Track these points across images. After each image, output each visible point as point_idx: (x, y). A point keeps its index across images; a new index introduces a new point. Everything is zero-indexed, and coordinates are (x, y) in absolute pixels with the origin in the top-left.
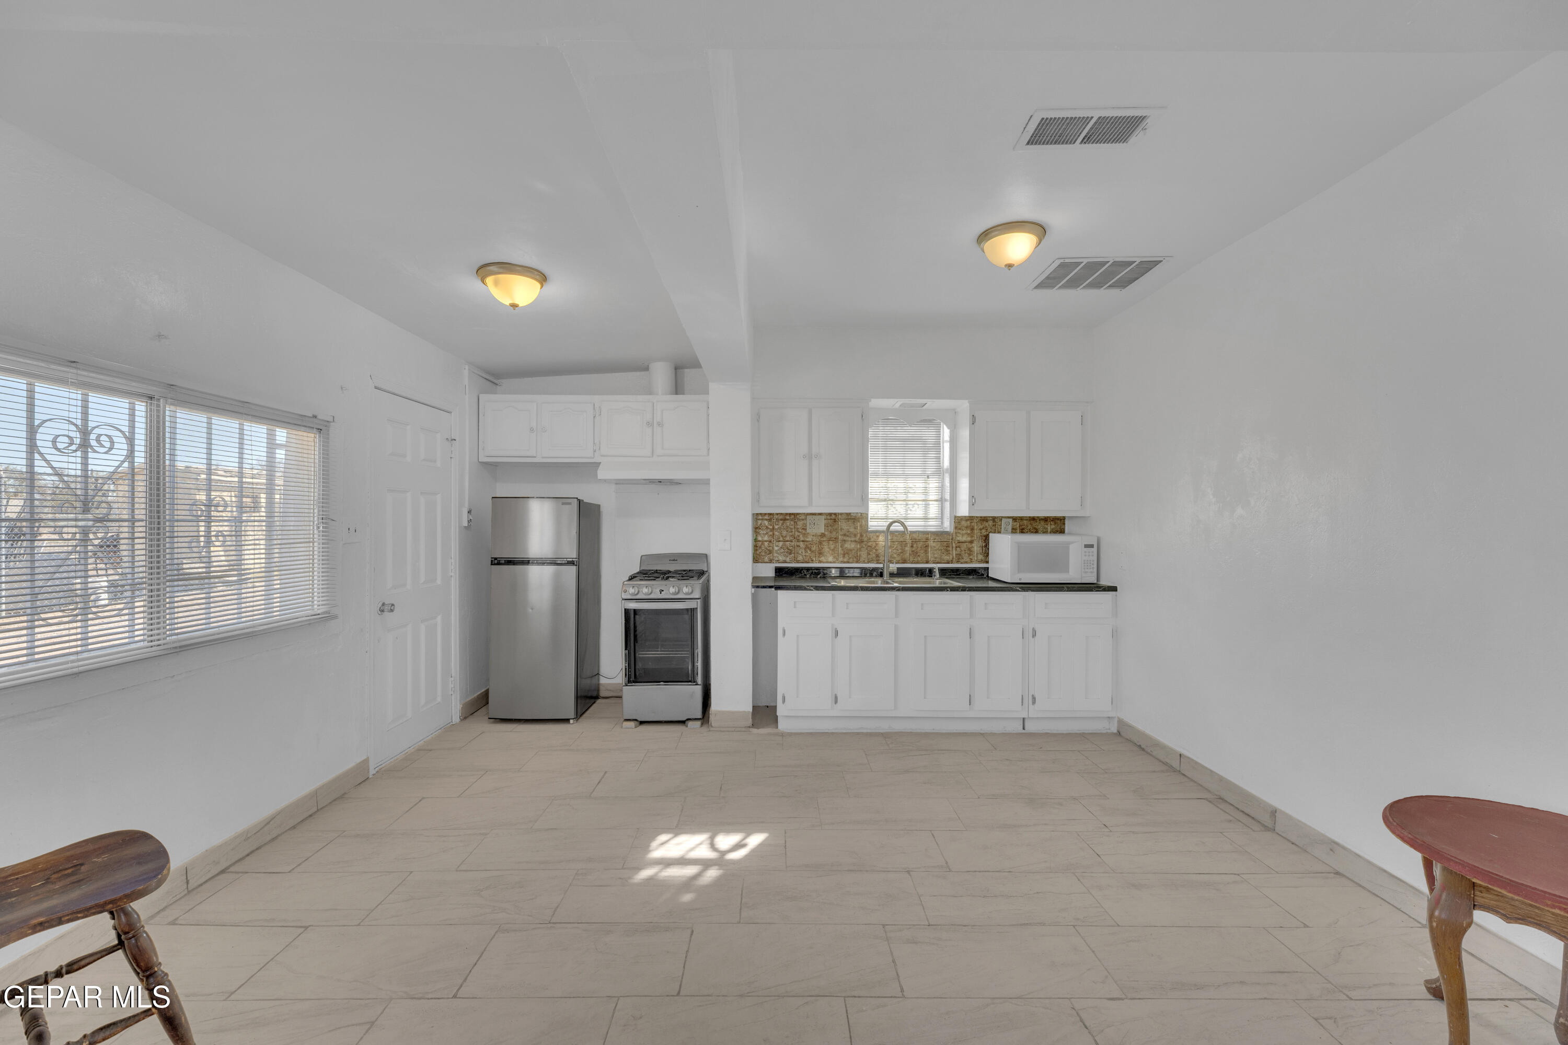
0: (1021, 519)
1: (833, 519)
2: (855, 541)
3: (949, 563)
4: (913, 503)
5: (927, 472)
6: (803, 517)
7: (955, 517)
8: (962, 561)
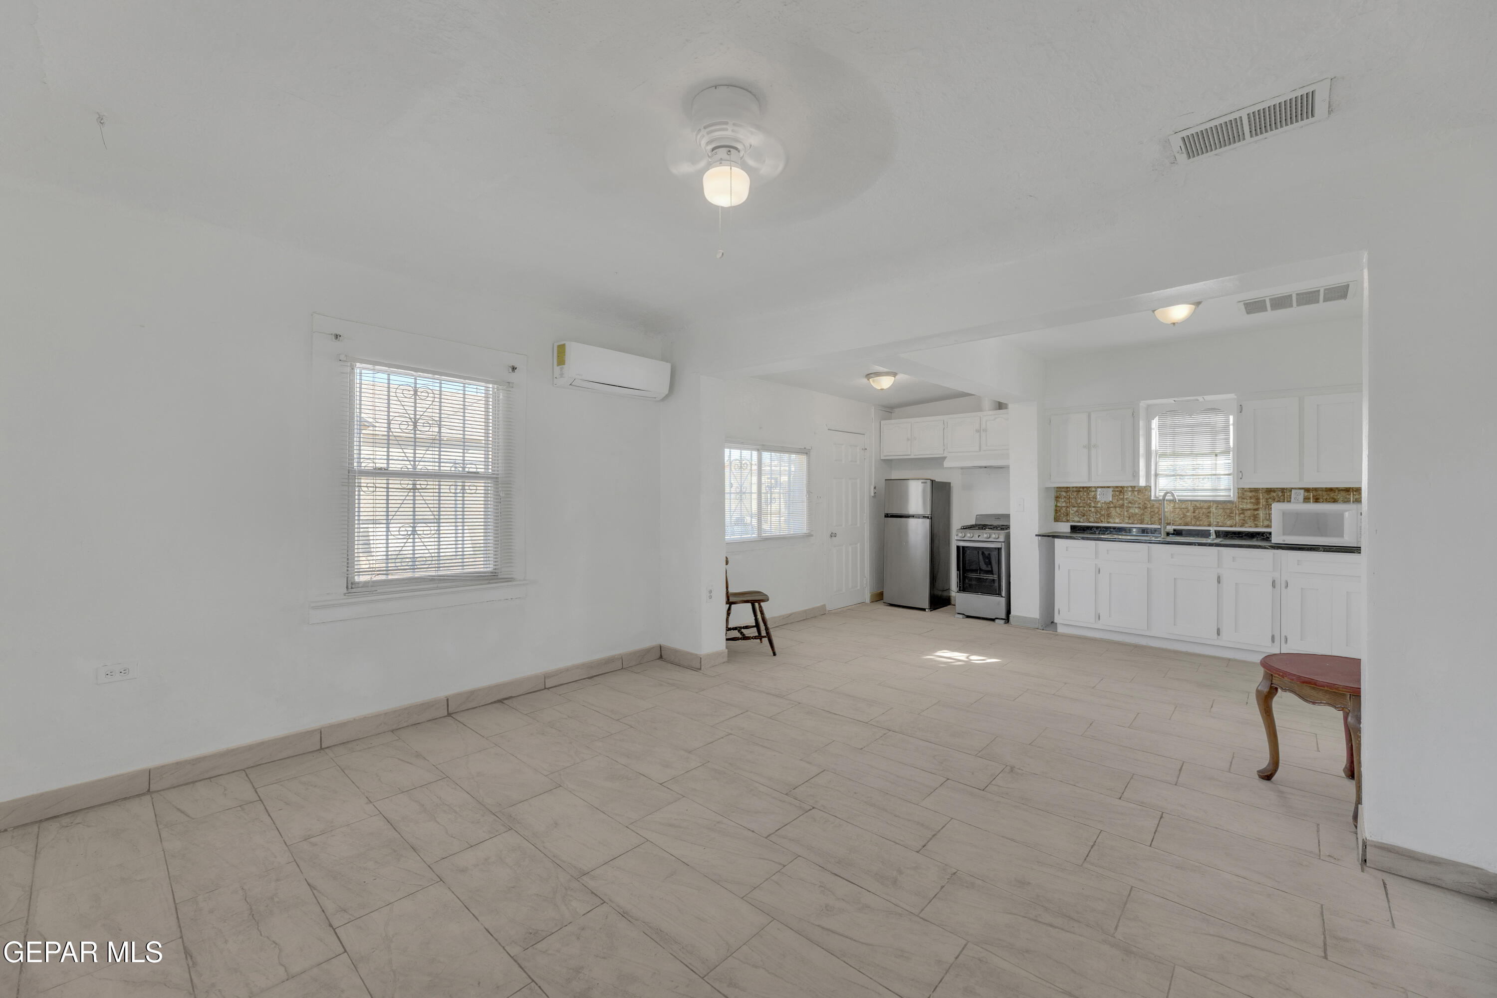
0: (1316, 489)
1: (1120, 490)
2: (1140, 508)
3: (1231, 527)
4: (1203, 477)
5: (1215, 451)
6: (1093, 489)
7: (1240, 489)
8: (1246, 525)
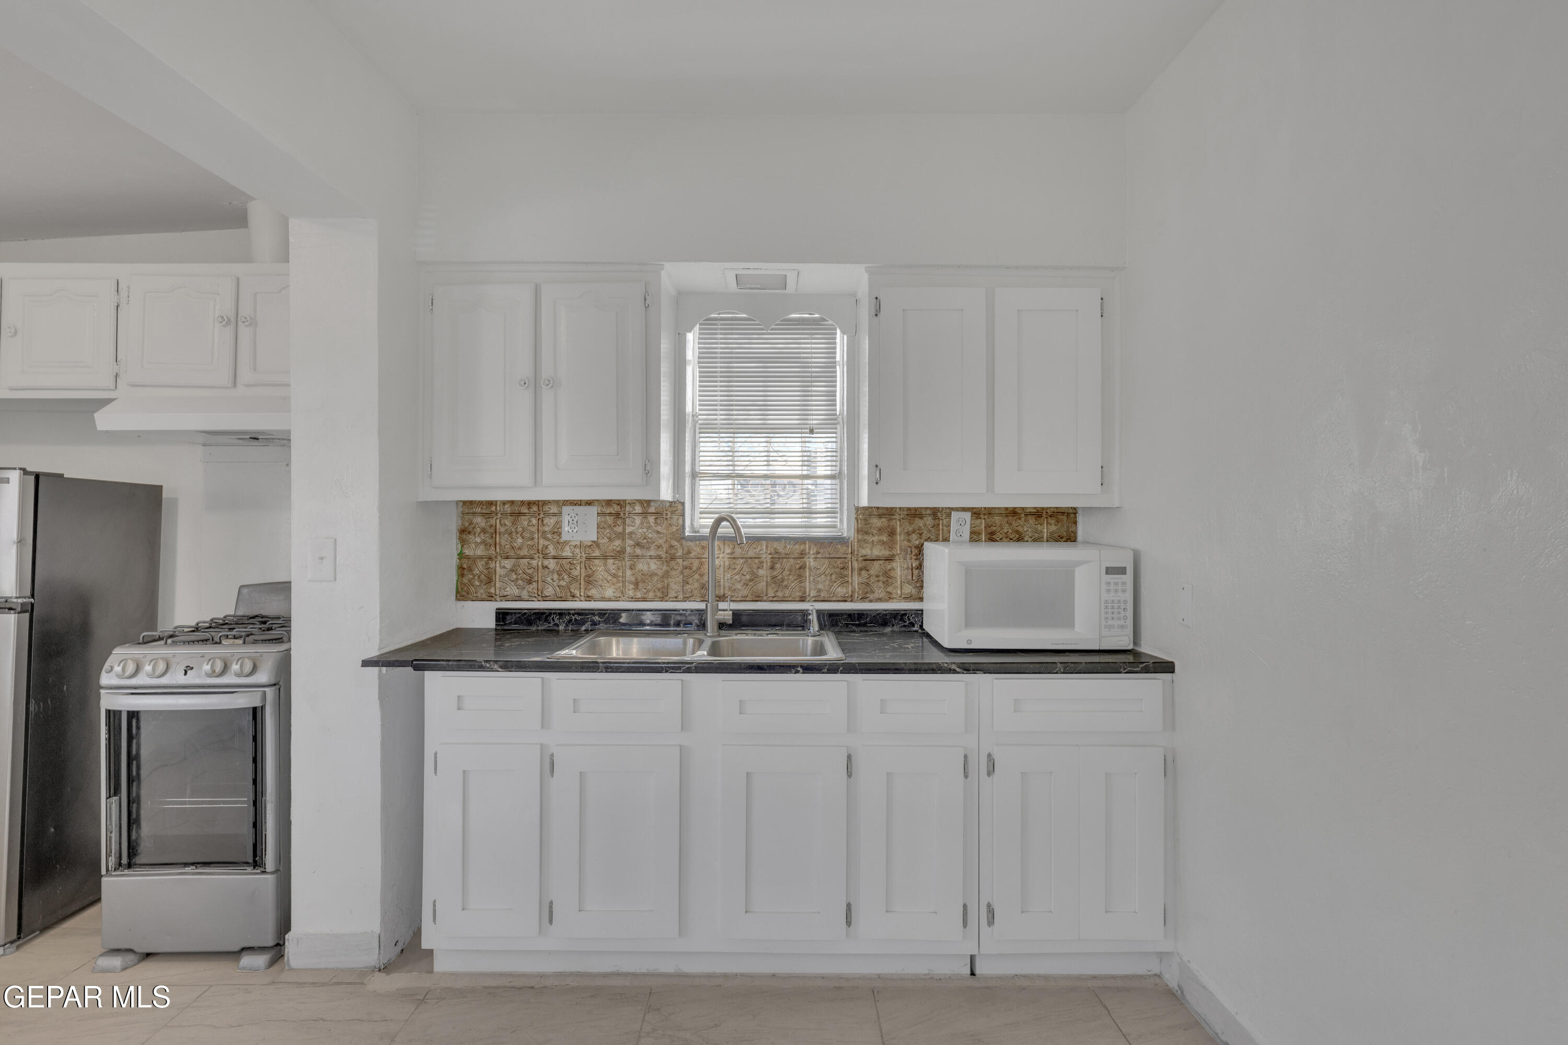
0: (989, 512)
1: (615, 511)
2: (659, 557)
3: (845, 601)
4: (786, 481)
5: (809, 422)
6: (554, 509)
7: (857, 509)
8: (871, 596)
